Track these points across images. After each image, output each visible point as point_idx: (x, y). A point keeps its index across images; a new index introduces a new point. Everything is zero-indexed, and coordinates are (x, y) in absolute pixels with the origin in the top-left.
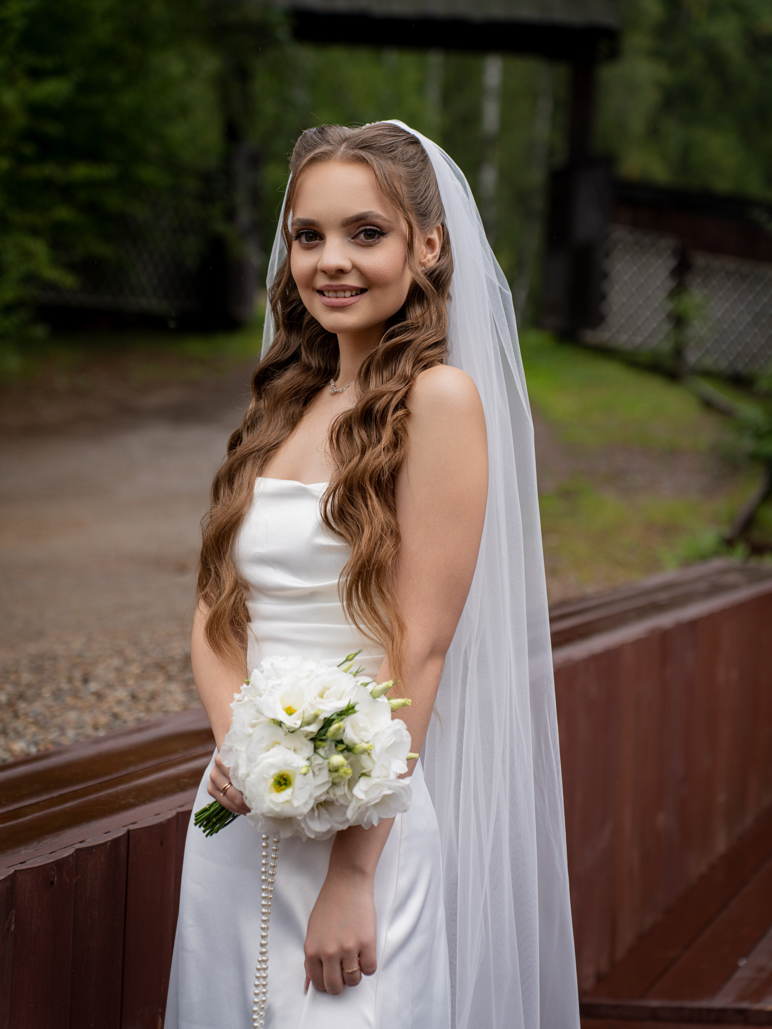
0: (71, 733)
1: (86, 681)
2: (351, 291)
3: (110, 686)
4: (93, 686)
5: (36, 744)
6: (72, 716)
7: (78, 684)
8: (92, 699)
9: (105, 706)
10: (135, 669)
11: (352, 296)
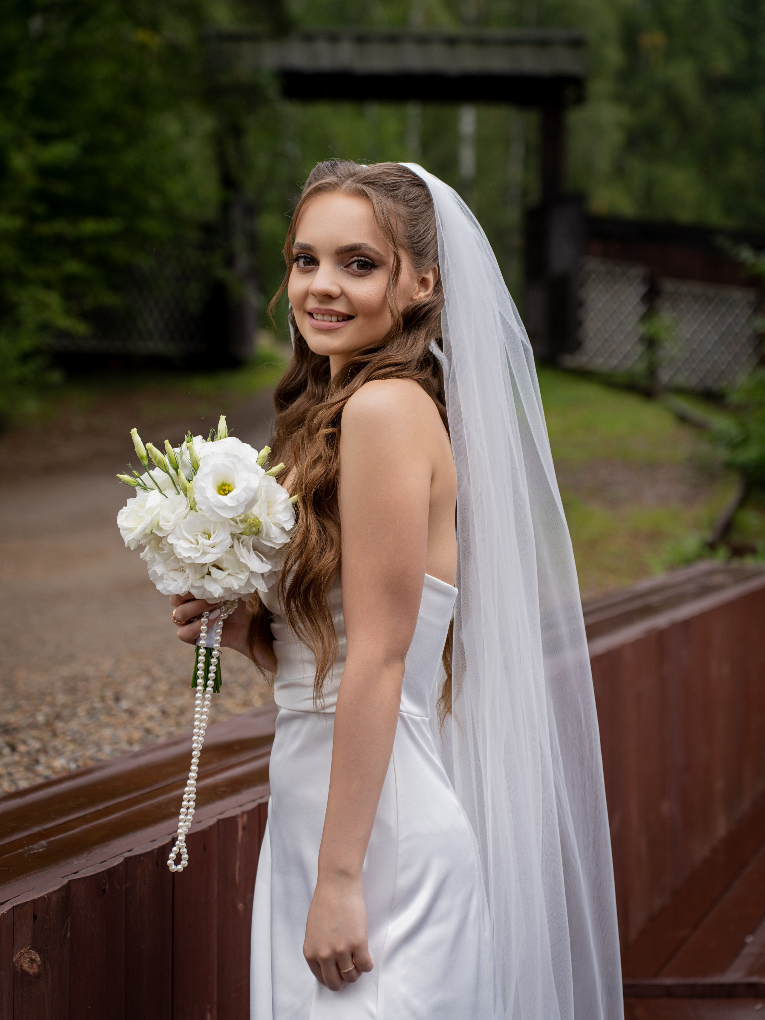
0: (107, 749)
1: (117, 699)
2: (338, 316)
3: (141, 703)
4: (125, 704)
5: (75, 760)
6: (107, 732)
7: (110, 702)
8: (125, 716)
9: (137, 722)
10: (163, 686)
11: (338, 321)
